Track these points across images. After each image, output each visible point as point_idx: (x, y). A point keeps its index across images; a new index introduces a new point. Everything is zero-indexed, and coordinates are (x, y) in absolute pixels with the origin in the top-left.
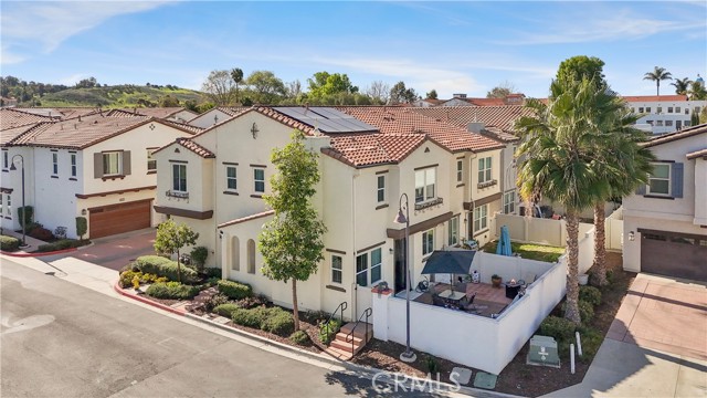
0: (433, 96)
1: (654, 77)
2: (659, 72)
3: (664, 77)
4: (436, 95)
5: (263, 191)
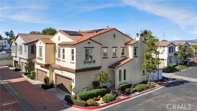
5: (115, 55)
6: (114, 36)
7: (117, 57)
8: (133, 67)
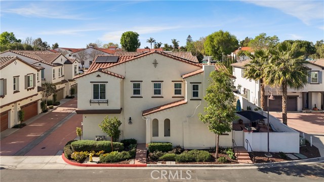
0: (56, 46)
1: (150, 42)
2: (151, 40)
3: (153, 42)
4: (58, 46)
5: (160, 94)
6: (155, 63)
7: (163, 97)
8: (189, 117)
